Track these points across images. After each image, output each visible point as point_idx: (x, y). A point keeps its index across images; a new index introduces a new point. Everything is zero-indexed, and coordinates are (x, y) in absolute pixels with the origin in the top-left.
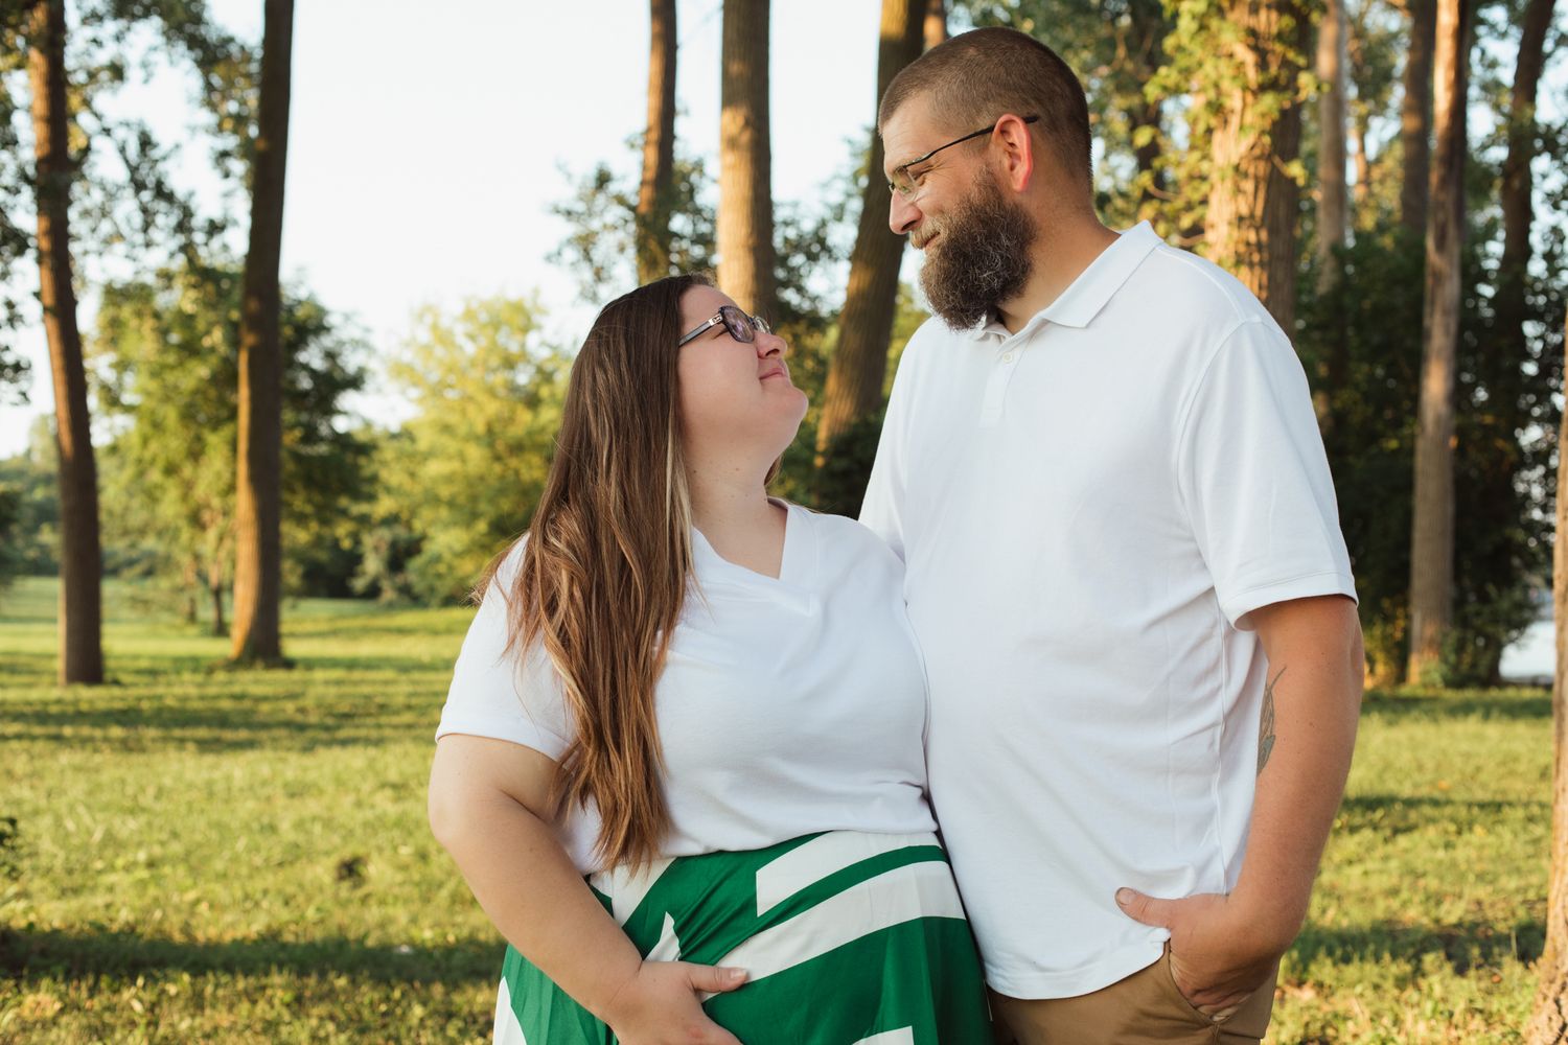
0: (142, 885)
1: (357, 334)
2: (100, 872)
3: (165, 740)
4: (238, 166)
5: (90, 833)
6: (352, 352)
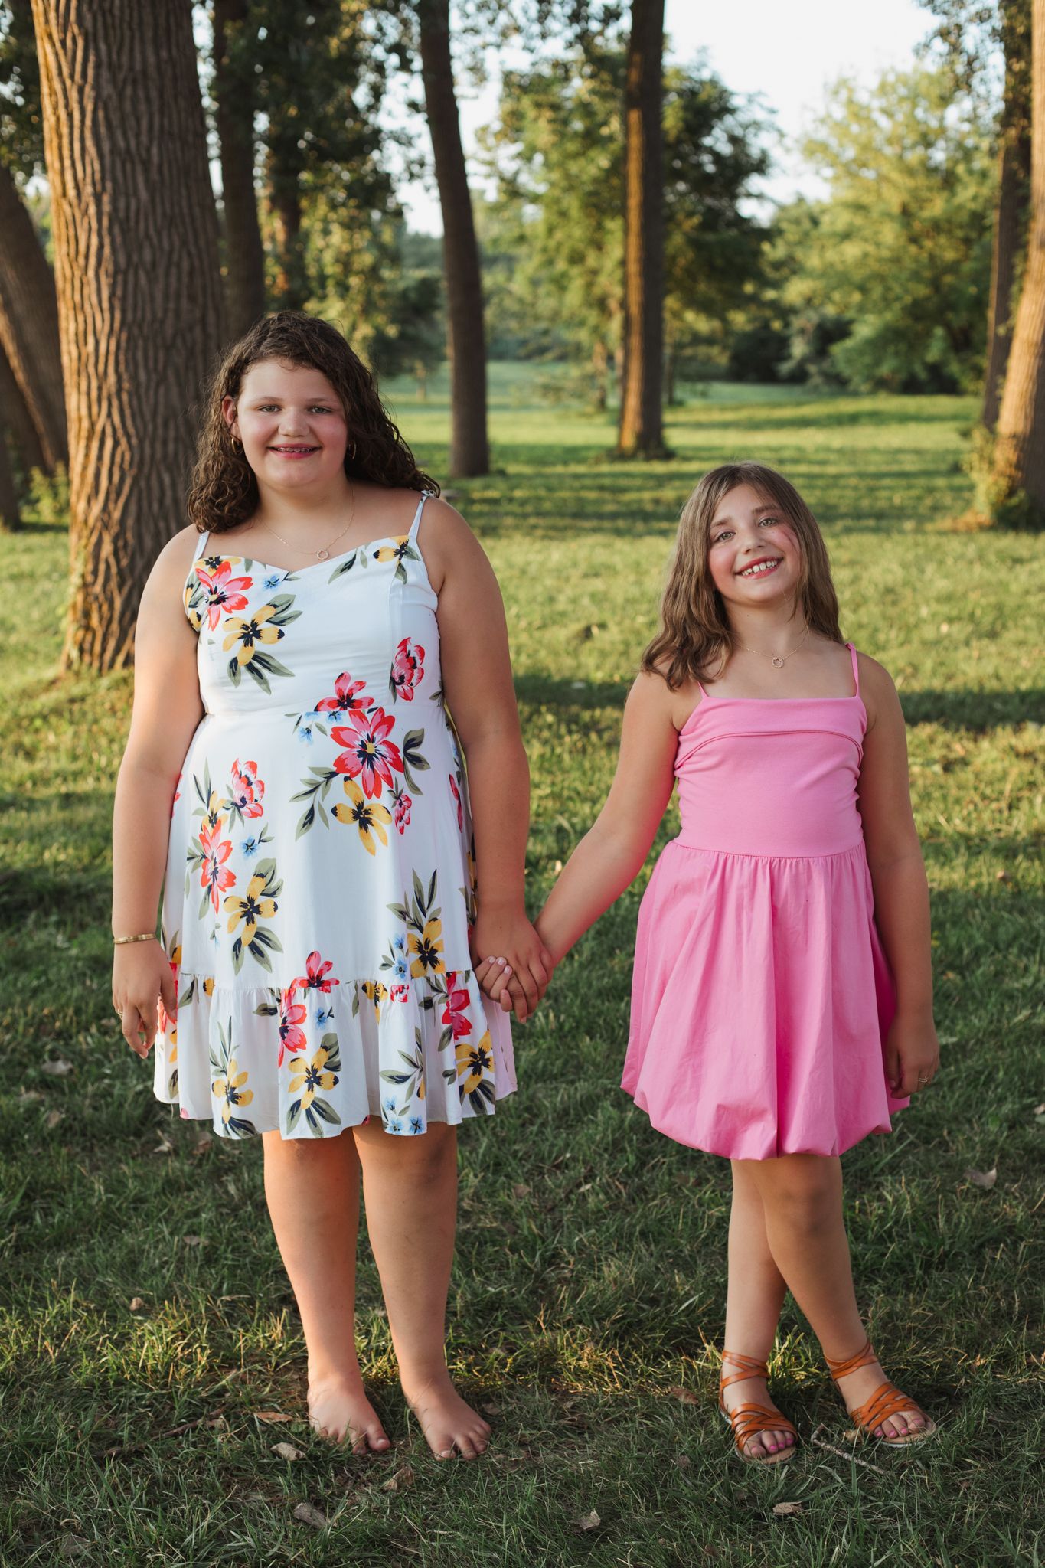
6: (756, 135)
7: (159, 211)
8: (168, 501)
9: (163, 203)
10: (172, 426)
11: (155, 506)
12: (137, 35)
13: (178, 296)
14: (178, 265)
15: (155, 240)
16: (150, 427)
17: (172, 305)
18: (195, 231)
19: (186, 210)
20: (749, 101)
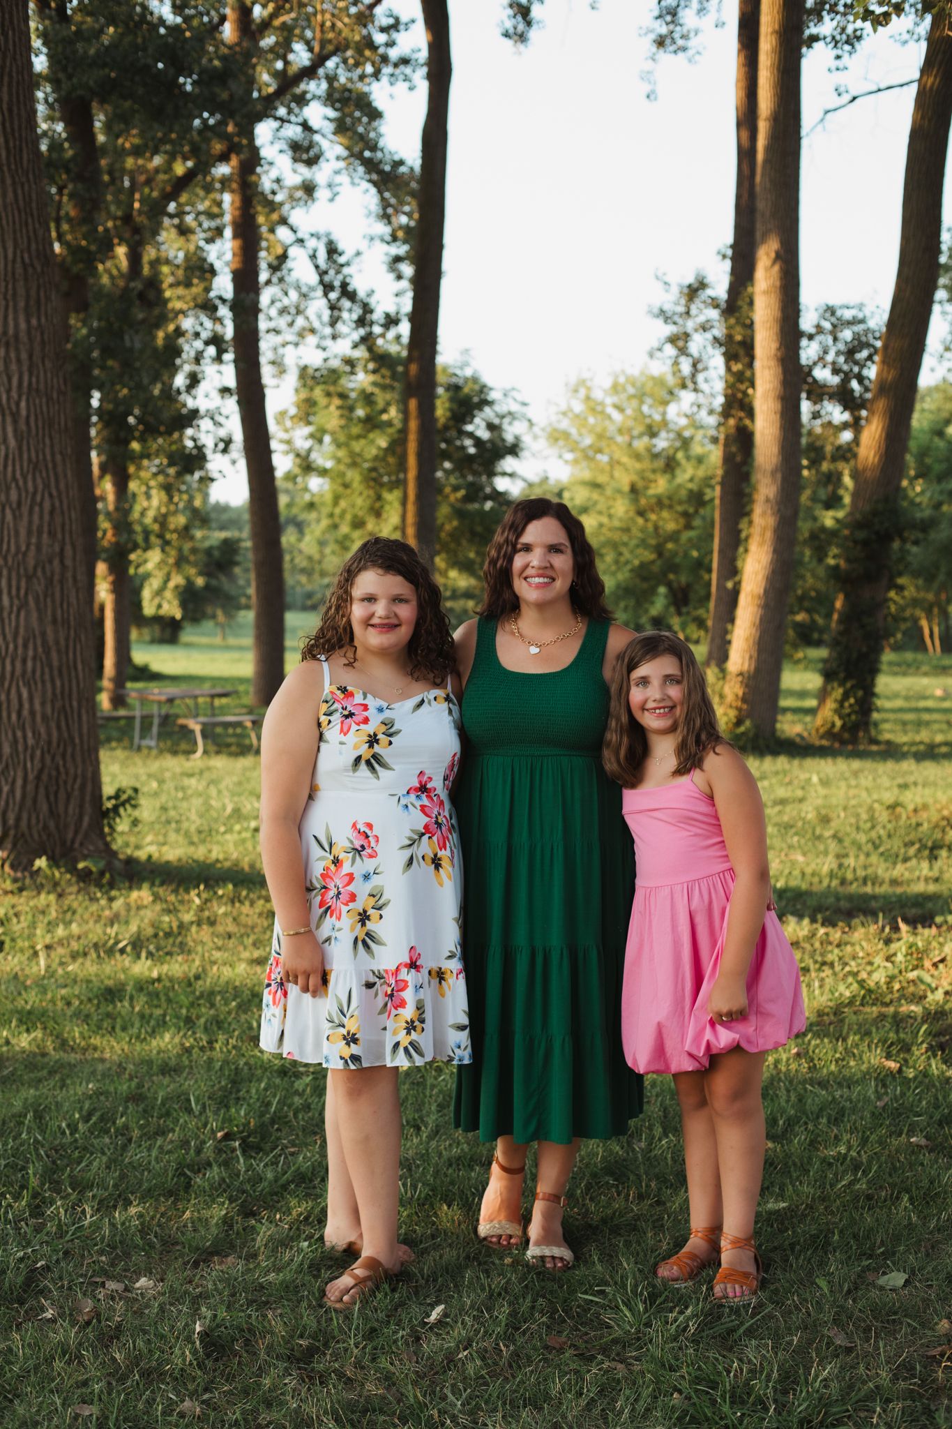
1: (514, 407)
4: (408, 270)
6: (510, 424)
7: (25, 456)
8: (25, 712)
9: (29, 450)
10: (31, 646)
11: (14, 717)
12: (11, 304)
13: (40, 532)
14: (41, 505)
15: (21, 483)
16: (11, 646)
17: (34, 540)
18: (56, 475)
19: (49, 457)
20: (505, 395)
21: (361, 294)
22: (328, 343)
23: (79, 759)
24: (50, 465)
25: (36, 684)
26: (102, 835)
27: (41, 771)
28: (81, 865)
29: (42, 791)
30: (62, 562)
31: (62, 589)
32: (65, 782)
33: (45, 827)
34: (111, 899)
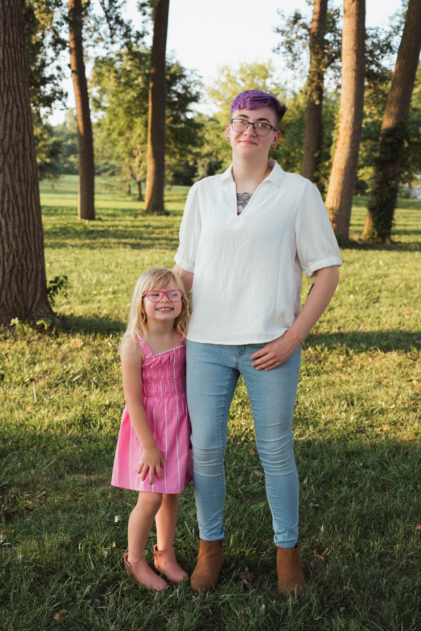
0: (111, 300)
1: (196, 78)
2: (95, 295)
3: (119, 243)
4: (149, 10)
5: (91, 280)
6: (194, 86)
10: (6, 194)
13: (11, 128)
14: (11, 111)
17: (8, 133)
18: (20, 94)
19: (16, 84)
20: (192, 72)
21: (126, 22)
22: (109, 45)
23: (34, 260)
24: (16, 89)
25: (9, 217)
26: (47, 304)
27: (13, 267)
28: (38, 323)
29: (13, 278)
30: (23, 145)
31: (24, 161)
32: (27, 274)
33: (16, 300)
34: (60, 344)
